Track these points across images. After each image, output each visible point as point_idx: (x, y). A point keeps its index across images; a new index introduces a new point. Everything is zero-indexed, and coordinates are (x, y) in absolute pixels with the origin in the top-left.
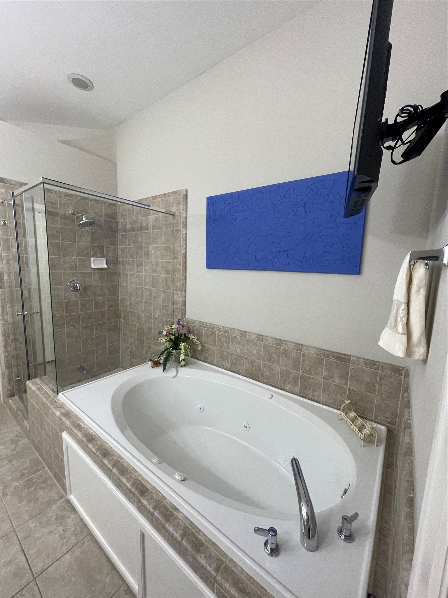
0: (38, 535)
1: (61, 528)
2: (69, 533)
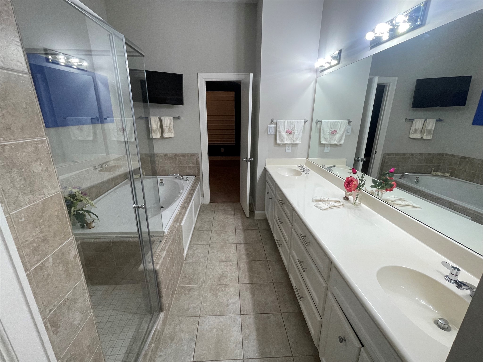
0: (202, 255)
1: (195, 252)
2: (194, 249)
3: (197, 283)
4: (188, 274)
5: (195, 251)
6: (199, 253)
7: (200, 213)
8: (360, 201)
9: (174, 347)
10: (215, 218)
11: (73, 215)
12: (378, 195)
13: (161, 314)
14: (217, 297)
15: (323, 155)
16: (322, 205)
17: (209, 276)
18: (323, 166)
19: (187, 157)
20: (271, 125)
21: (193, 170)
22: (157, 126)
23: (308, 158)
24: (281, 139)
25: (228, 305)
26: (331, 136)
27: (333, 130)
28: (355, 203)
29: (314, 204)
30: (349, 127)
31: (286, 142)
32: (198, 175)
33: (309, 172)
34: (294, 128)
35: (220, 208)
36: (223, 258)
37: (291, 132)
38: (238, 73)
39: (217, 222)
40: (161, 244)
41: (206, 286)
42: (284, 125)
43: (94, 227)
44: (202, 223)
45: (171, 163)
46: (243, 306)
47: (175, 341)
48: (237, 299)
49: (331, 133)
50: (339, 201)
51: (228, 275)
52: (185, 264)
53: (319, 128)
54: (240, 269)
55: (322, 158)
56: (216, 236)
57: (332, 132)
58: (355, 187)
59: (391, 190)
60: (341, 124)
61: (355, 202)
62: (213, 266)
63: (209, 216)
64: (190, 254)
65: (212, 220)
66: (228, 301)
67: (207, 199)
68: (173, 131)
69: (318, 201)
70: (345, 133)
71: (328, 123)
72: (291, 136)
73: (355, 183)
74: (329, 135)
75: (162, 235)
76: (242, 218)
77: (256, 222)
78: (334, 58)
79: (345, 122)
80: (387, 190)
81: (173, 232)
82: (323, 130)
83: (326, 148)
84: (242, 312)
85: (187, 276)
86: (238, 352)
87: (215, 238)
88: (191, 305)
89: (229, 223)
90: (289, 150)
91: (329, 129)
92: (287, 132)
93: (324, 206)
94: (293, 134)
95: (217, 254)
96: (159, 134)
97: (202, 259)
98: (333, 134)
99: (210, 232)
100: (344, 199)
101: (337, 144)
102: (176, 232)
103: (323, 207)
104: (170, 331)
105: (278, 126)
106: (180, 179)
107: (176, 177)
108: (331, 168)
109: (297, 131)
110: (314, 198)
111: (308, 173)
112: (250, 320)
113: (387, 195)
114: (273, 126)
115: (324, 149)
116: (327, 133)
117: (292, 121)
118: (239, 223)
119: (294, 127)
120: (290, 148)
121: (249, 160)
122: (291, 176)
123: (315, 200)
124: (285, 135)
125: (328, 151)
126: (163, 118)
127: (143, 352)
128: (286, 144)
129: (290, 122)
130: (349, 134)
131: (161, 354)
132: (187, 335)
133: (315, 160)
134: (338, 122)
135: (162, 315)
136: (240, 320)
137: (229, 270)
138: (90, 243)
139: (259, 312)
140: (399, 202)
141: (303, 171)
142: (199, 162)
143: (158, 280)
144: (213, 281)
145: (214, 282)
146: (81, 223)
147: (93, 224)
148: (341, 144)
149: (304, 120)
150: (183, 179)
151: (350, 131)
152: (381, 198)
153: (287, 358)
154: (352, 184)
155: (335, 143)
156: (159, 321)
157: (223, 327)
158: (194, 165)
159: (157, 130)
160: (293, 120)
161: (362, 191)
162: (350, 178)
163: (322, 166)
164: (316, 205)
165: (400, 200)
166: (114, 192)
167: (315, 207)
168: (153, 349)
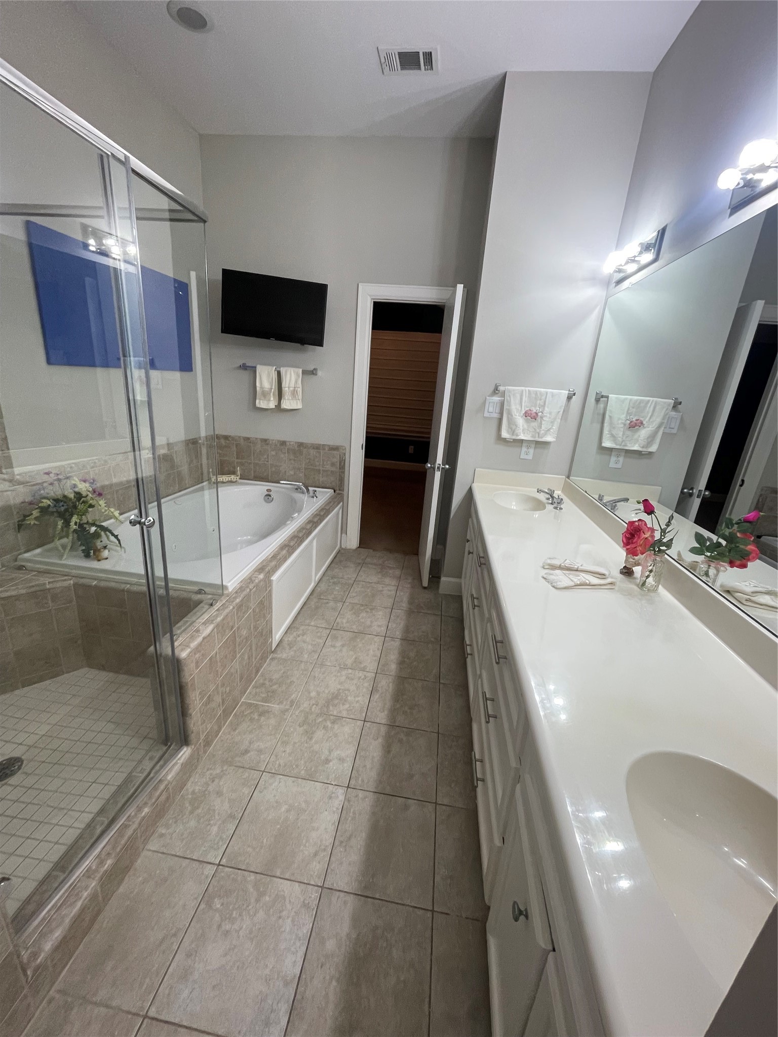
0: (310, 647)
1: (299, 639)
2: (299, 633)
3: (281, 703)
4: (271, 680)
5: (299, 637)
6: (304, 642)
7: (333, 565)
8: (658, 582)
9: (193, 823)
10: (359, 578)
11: (72, 530)
12: (707, 574)
13: (185, 749)
14: (311, 739)
15: (604, 475)
16: (561, 577)
17: (309, 693)
18: (601, 498)
19: (322, 451)
20: (493, 398)
21: (332, 479)
22: (272, 386)
23: (568, 477)
24: (511, 429)
25: (327, 761)
26: (628, 433)
27: (634, 420)
28: (644, 584)
29: (543, 572)
30: (676, 416)
31: (522, 437)
32: (339, 490)
33: (562, 506)
34: (544, 406)
35: (375, 561)
36: (349, 662)
37: (535, 415)
38: (441, 286)
39: (360, 586)
40: (212, 608)
41: (297, 713)
42: (521, 399)
43: (107, 559)
44: (330, 584)
45: (290, 460)
46: (358, 771)
47: (200, 811)
48: (350, 751)
49: (627, 426)
50: (604, 575)
51: (349, 698)
52: (272, 659)
53: (602, 411)
54: (377, 691)
55: (601, 480)
56: (349, 615)
57: (632, 423)
58: (645, 545)
59: (744, 566)
60: (655, 408)
61: (645, 581)
62: (323, 674)
63: (349, 573)
64: (288, 641)
65: (352, 582)
66: (330, 751)
67: (352, 539)
68: (300, 397)
69: (553, 567)
70: (662, 428)
71: (623, 401)
72: (534, 424)
73: (648, 535)
74: (622, 429)
75: (220, 591)
76: (413, 587)
77: (440, 599)
78: (647, 248)
79: (665, 403)
80: (732, 564)
81: (244, 590)
82: (610, 417)
83: (613, 459)
84: (353, 782)
85: (267, 682)
86: (317, 867)
87: (347, 618)
88: (255, 745)
89: (384, 592)
90: (527, 454)
91: (624, 415)
92: (527, 415)
93: (563, 579)
94: (539, 419)
95: (341, 651)
96: (274, 402)
97: (306, 656)
98: (634, 427)
99: (340, 605)
100: (621, 573)
101: (642, 451)
102: (251, 590)
103: (560, 583)
104: (197, 788)
105: (507, 400)
106: (303, 493)
107: (297, 489)
108: (616, 503)
109: (548, 415)
110: (549, 561)
111: (561, 509)
112: (364, 804)
113: (729, 576)
114: (496, 399)
115: (610, 461)
116: (618, 424)
117: (541, 392)
118: (404, 596)
119: (542, 404)
120: (531, 451)
121: (438, 468)
122: (525, 510)
123: (549, 565)
124: (520, 421)
125: (619, 466)
126: (283, 370)
127: (122, 821)
128: (523, 440)
129: (536, 393)
130: (674, 431)
131: (163, 832)
132: (226, 805)
133: (582, 482)
134: (649, 401)
135: (185, 753)
136: (342, 798)
137: (353, 688)
138: (90, 586)
139: (388, 790)
140: (766, 599)
141: (550, 502)
142: (344, 463)
143: (183, 680)
144: (313, 705)
145: (315, 706)
146: (84, 548)
147: (106, 553)
148: (650, 453)
149: (569, 391)
150: (309, 493)
151: (675, 425)
152: (714, 581)
153: (420, 912)
154: (639, 537)
155: (636, 448)
156: (176, 763)
157: (303, 805)
158: (333, 469)
159: (271, 391)
160: (542, 390)
161: (666, 556)
162: (637, 524)
163: (597, 497)
164: (545, 576)
165: (768, 593)
166: (173, 501)
167: (544, 580)
168: (144, 817)
